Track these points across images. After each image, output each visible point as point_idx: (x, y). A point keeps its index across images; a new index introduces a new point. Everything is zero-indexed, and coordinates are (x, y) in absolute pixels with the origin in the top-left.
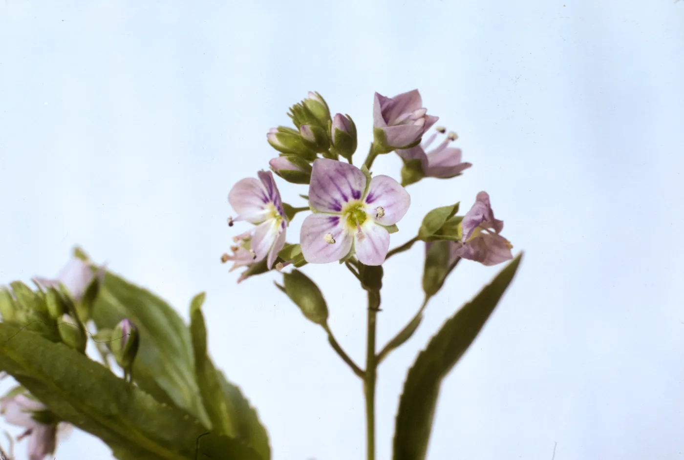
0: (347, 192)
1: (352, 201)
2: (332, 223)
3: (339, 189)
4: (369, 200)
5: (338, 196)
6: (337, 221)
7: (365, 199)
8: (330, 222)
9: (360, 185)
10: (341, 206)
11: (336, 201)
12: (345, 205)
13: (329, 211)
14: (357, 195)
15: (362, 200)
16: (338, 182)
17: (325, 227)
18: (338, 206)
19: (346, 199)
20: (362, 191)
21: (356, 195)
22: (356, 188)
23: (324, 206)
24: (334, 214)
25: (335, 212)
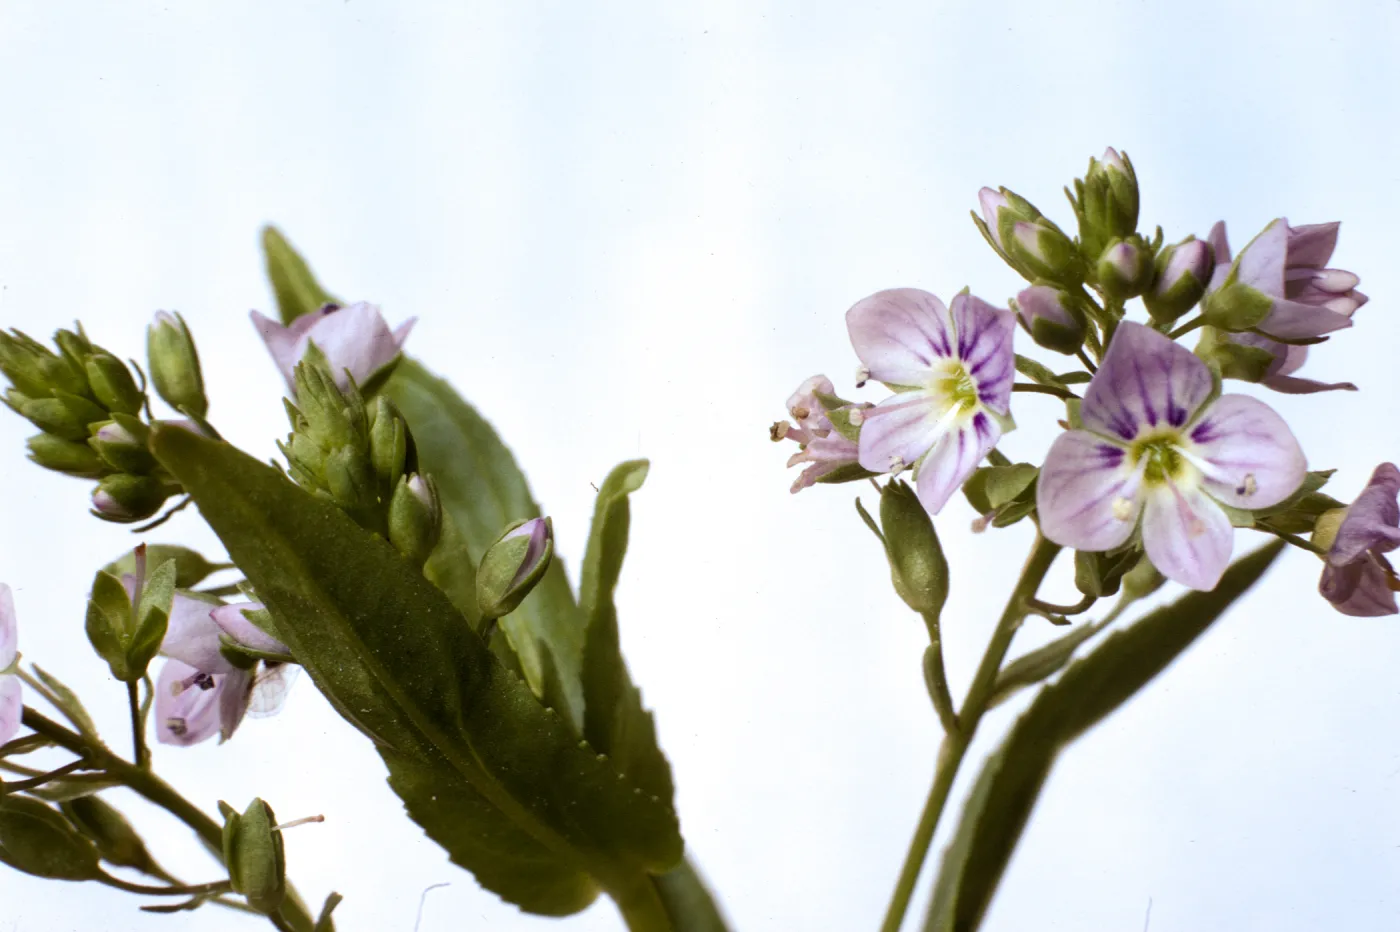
0: (1160, 403)
1: (1163, 427)
2: (1107, 460)
3: (1144, 394)
4: (1200, 435)
5: (1136, 407)
6: (1117, 458)
7: (1191, 429)
8: (1102, 456)
9: (1192, 399)
10: (1136, 429)
11: (1129, 416)
12: (1145, 431)
13: (1108, 432)
14: (1177, 418)
15: (1185, 429)
16: (1147, 379)
17: (1089, 463)
18: (1129, 427)
19: (1153, 420)
20: (1191, 412)
21: (1176, 415)
22: (1181, 401)
23: (1101, 419)
24: (1114, 441)
25: (1120, 439)
